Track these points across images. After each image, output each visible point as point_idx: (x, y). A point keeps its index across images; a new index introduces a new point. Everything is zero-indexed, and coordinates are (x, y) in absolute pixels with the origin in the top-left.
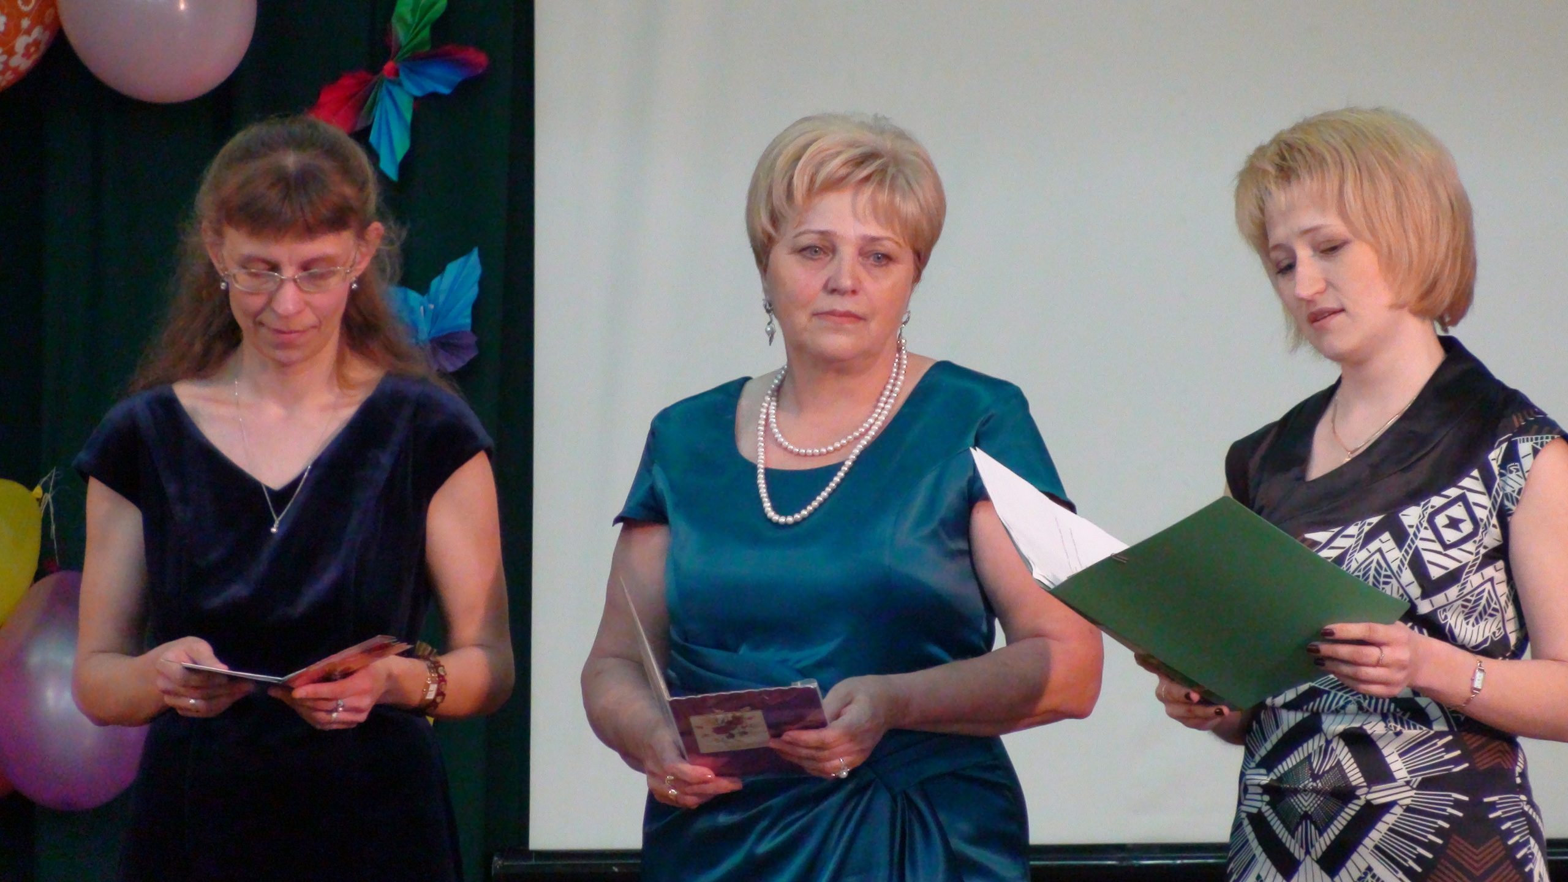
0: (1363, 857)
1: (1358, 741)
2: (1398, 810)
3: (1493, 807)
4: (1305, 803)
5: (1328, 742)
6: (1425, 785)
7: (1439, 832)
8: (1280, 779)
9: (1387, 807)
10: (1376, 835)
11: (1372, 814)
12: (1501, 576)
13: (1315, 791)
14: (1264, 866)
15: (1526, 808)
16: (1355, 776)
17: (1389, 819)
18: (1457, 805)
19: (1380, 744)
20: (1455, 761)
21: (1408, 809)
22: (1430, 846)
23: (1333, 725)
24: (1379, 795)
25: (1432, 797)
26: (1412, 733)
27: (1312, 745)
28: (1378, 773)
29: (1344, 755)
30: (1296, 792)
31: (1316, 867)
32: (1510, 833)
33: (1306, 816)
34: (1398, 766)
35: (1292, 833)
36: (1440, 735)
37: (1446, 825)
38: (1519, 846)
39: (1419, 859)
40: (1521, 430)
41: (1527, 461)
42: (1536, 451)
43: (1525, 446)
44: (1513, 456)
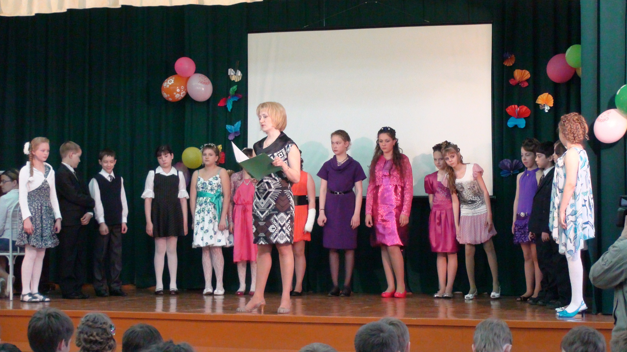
0: (268, 198)
1: (268, 183)
2: (272, 192)
3: (285, 192)
4: (261, 191)
5: (264, 183)
6: (276, 189)
7: (278, 195)
8: (258, 188)
9: (271, 192)
10: (270, 195)
11: (269, 193)
12: (287, 162)
13: (262, 189)
14: (257, 198)
15: (290, 192)
16: (267, 187)
17: (271, 193)
18: (280, 191)
19: (270, 183)
20: (280, 186)
21: (274, 192)
22: (277, 197)
23: (265, 181)
24: (270, 190)
25: (277, 190)
26: (275, 182)
27: (262, 183)
28: (270, 187)
29: (266, 185)
30: (260, 189)
31: (263, 199)
32: (287, 195)
33: (261, 193)
34: (273, 186)
35: (260, 194)
36: (278, 182)
37: (279, 194)
38: (289, 197)
39: (275, 198)
40: (290, 143)
41: (290, 147)
42: (291, 146)
43: (290, 145)
44: (288, 146)
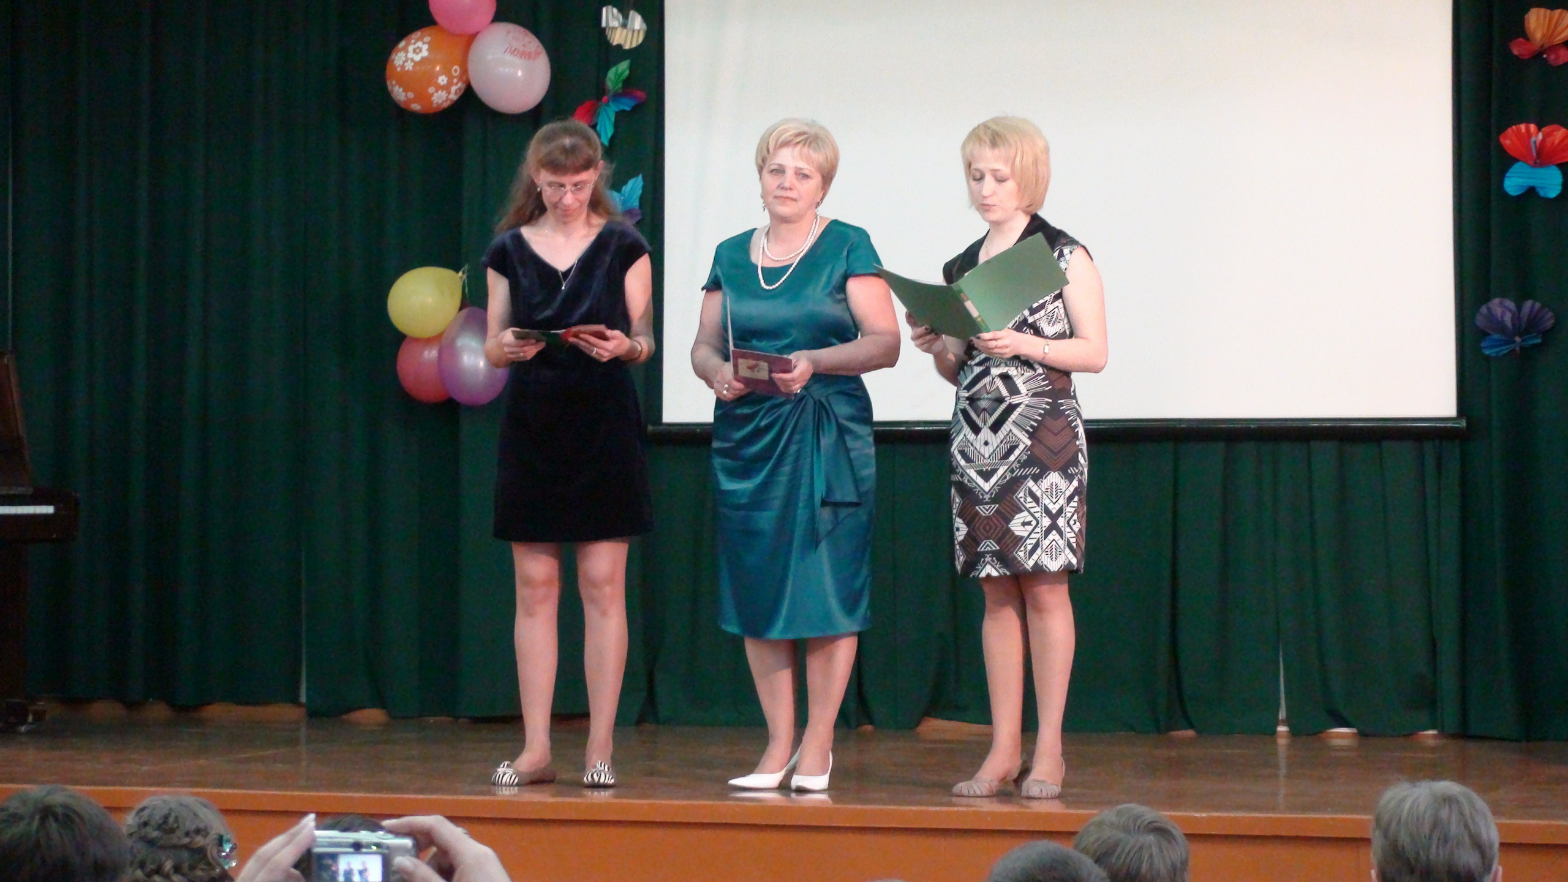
0: (1008, 426)
1: (1005, 377)
2: (1022, 406)
3: (1062, 405)
4: (983, 404)
5: (993, 379)
6: (1034, 395)
7: (1040, 415)
8: (973, 394)
9: (1018, 405)
10: (1014, 416)
11: (1012, 408)
13: (988, 398)
14: (967, 430)
15: (1076, 405)
16: (1004, 392)
17: (1019, 410)
18: (1047, 403)
19: (1015, 379)
20: (1047, 385)
21: (1027, 406)
22: (1036, 421)
23: (995, 371)
24: (1015, 400)
25: (1036, 400)
26: (1029, 374)
27: (987, 380)
28: (1014, 390)
29: (999, 383)
30: (979, 399)
31: (989, 430)
32: (1069, 416)
33: (984, 410)
34: (1023, 389)
35: (978, 416)
36: (1040, 375)
37: (1043, 412)
38: (1072, 421)
39: (1032, 426)
40: (1065, 245)
41: (1068, 257)
42: (1071, 252)
43: (1066, 251)
44: (1061, 255)
